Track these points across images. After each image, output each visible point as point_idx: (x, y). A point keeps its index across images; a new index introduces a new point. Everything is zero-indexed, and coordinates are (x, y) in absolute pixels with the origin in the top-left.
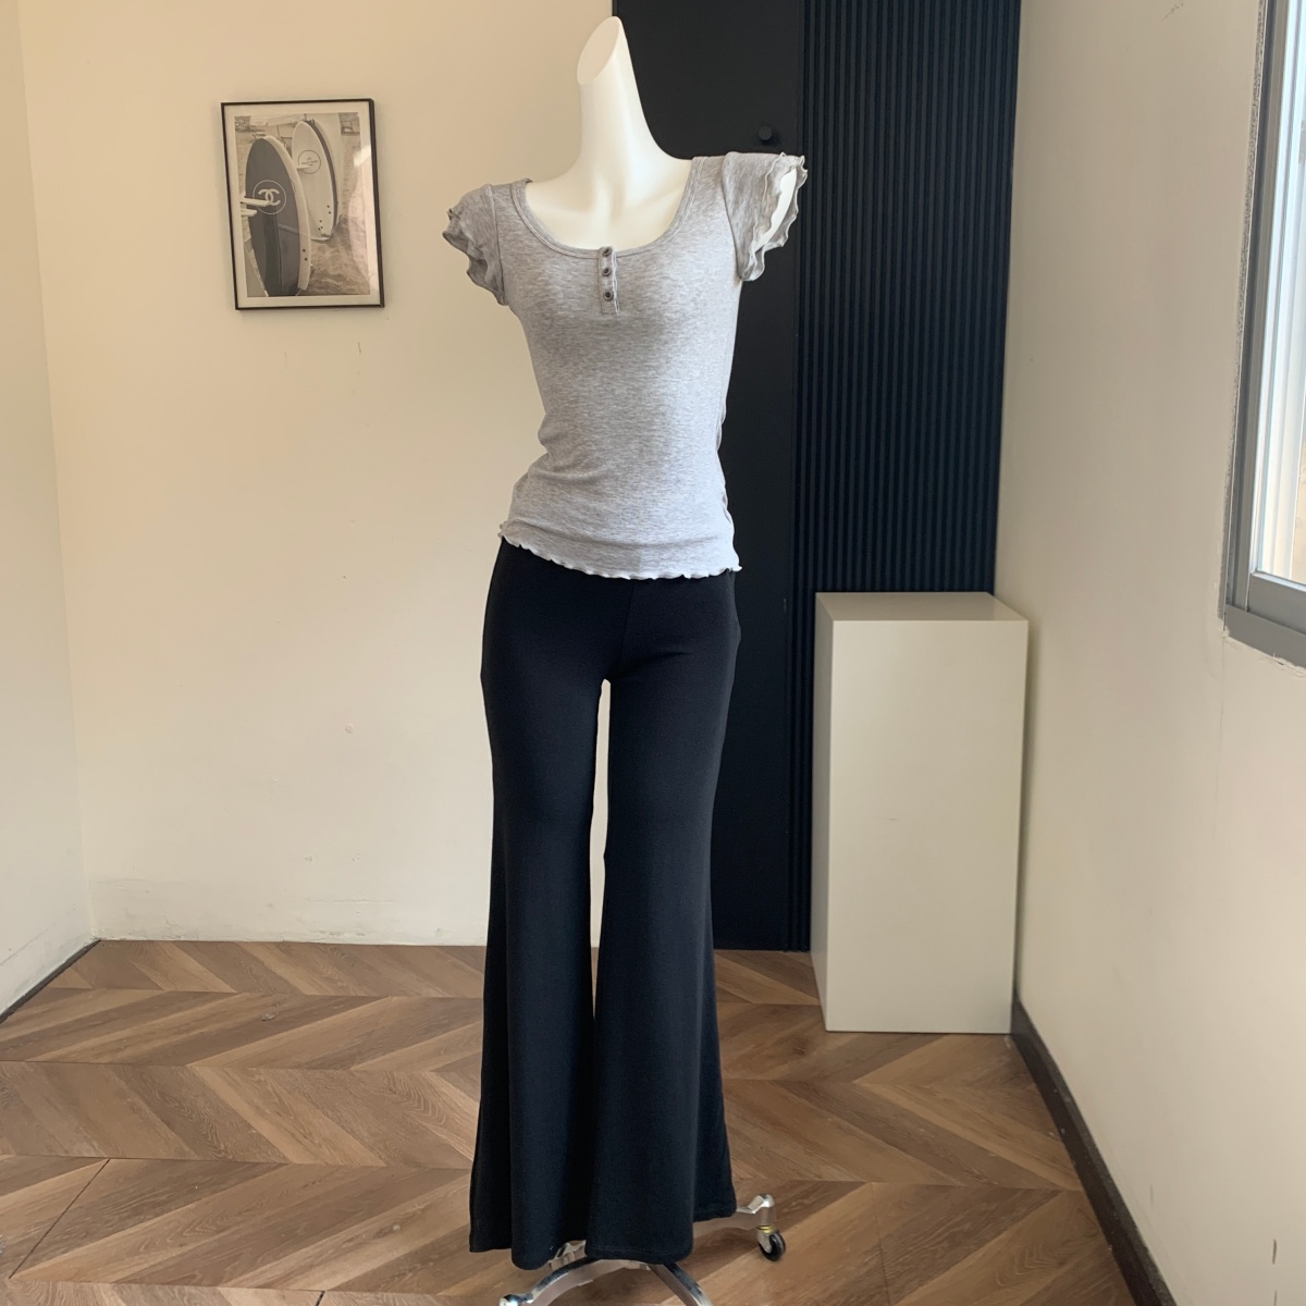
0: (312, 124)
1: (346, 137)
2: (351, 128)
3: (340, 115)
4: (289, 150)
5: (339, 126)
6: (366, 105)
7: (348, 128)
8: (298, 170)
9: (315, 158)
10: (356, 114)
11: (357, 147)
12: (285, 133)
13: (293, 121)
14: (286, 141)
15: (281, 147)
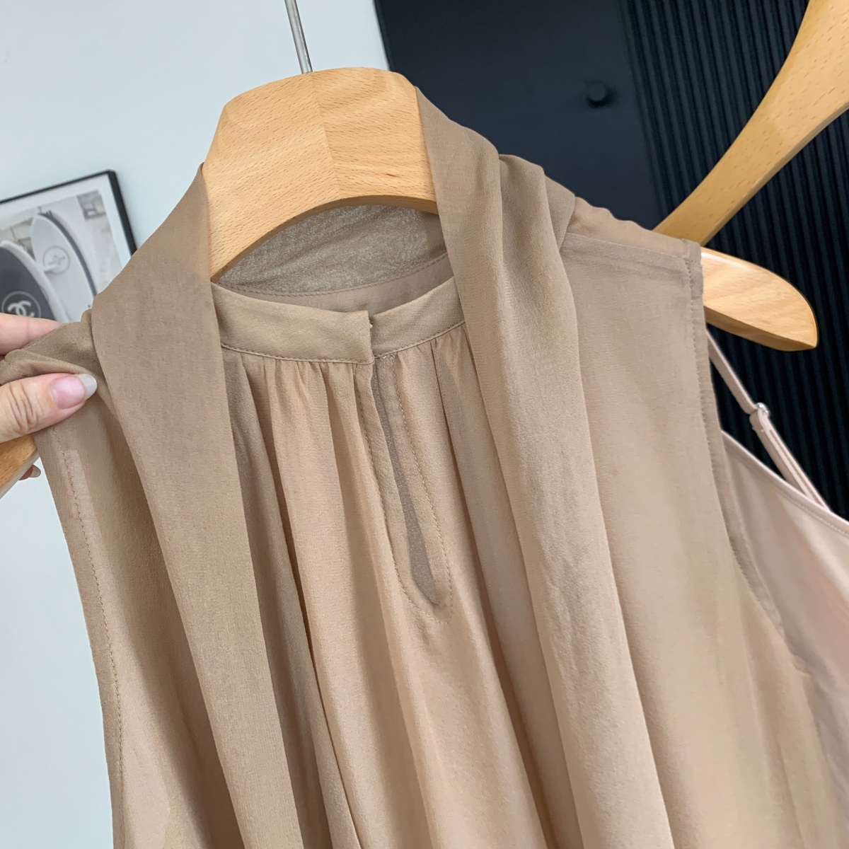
0: (49, 216)
1: (91, 221)
2: (94, 210)
3: (79, 198)
4: (31, 252)
5: (80, 212)
6: (105, 180)
7: (90, 210)
8: (48, 273)
9: (61, 254)
10: (96, 192)
11: (108, 229)
12: (22, 234)
13: (27, 218)
14: (25, 243)
15: (21, 252)
